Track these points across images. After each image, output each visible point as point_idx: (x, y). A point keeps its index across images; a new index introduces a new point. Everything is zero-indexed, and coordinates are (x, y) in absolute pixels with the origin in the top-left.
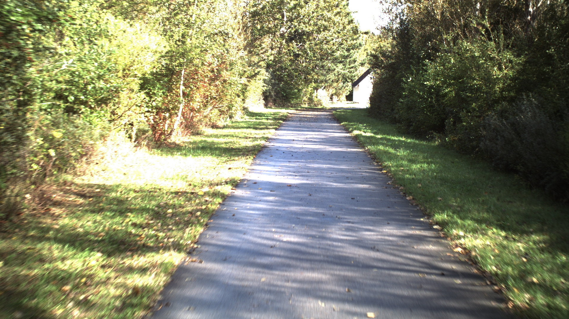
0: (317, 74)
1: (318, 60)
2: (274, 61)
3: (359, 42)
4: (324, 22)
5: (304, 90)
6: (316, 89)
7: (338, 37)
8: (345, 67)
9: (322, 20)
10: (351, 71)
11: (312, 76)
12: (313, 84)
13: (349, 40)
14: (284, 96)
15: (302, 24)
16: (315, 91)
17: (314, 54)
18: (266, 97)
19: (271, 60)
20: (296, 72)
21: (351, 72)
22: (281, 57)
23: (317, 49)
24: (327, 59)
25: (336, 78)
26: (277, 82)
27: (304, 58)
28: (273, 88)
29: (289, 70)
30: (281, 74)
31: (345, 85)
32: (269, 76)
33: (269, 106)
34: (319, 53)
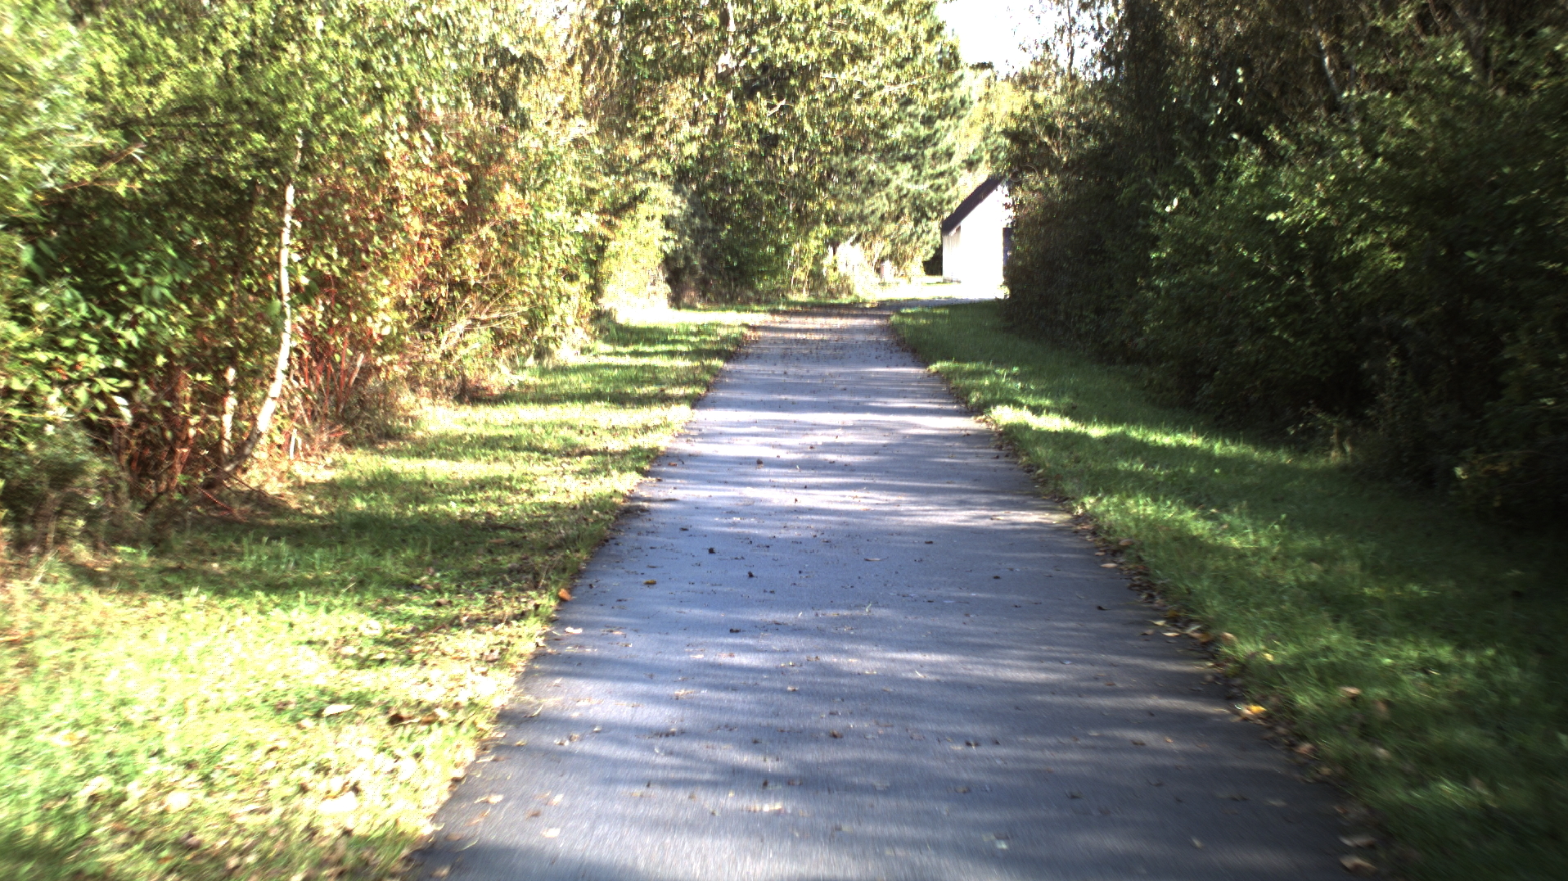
0: (834, 197)
1: (837, 154)
2: (702, 160)
3: (958, 93)
4: (852, 35)
5: (796, 246)
6: (833, 243)
7: (898, 80)
8: (919, 174)
9: (846, 28)
10: (939, 187)
11: (820, 204)
12: (825, 229)
13: (930, 90)
14: (732, 268)
15: (785, 40)
16: (831, 249)
17: (824, 134)
18: (676, 272)
19: (691, 156)
20: (768, 193)
21: (938, 189)
22: (722, 146)
23: (834, 117)
24: (863, 150)
25: (893, 206)
26: (710, 225)
27: (792, 150)
28: (697, 244)
29: (748, 186)
30: (722, 200)
31: (919, 230)
32: (684, 207)
33: (686, 300)
34: (841, 131)
